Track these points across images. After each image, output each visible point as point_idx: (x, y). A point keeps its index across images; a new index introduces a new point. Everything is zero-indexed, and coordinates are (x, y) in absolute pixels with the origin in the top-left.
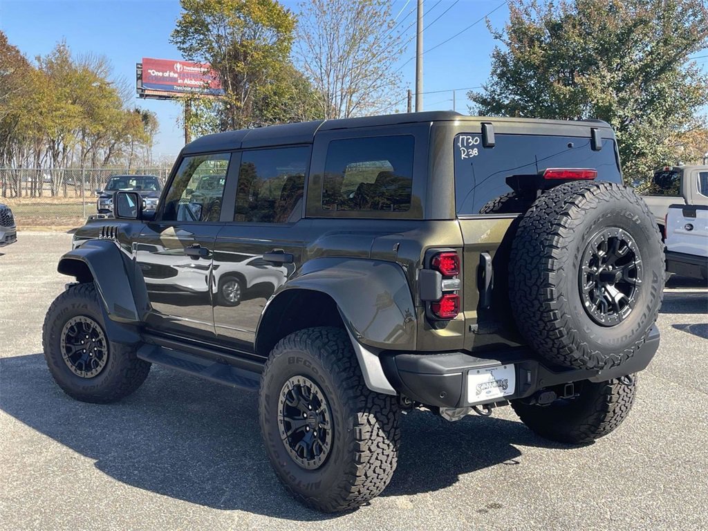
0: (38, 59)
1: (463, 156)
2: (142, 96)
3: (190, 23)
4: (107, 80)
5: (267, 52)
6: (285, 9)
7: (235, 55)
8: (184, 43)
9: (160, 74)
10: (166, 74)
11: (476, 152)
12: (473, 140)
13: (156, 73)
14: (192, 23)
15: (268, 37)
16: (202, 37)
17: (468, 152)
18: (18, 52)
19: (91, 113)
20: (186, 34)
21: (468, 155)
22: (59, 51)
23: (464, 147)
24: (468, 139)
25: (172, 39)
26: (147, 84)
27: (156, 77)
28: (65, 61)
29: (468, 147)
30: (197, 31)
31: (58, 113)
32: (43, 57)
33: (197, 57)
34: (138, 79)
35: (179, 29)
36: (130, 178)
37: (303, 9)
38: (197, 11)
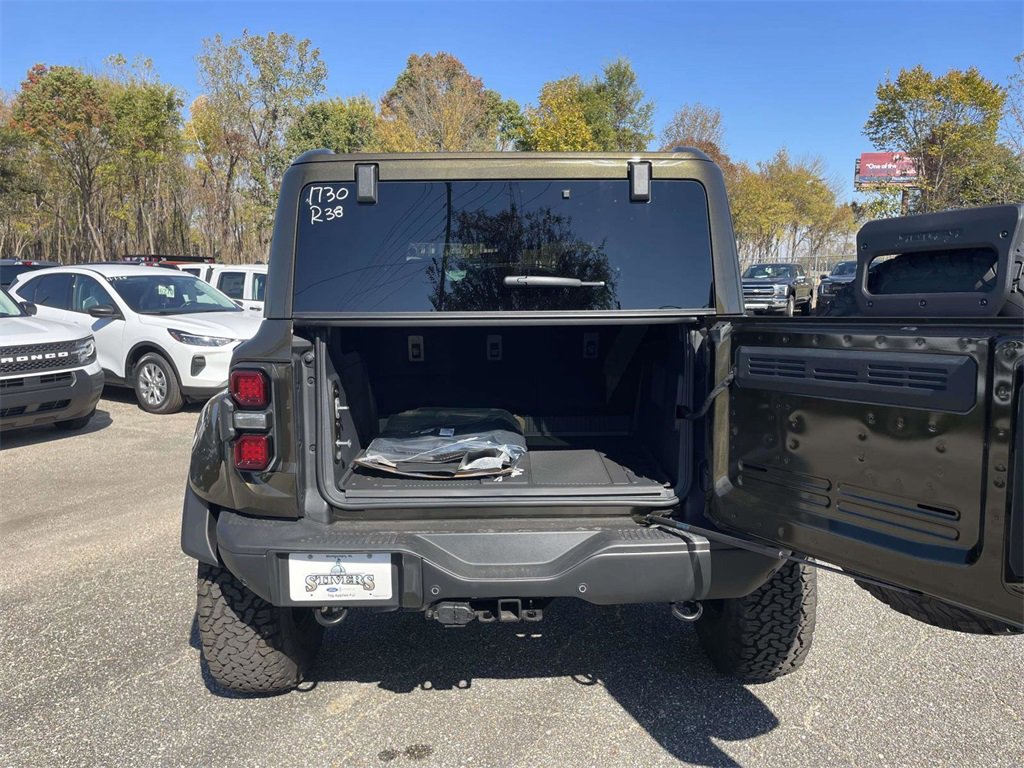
0: (759, 164)
1: (313, 219)
2: (858, 189)
3: (884, 112)
4: (821, 178)
5: (968, 132)
6: (993, 85)
7: (931, 141)
8: (876, 132)
9: (878, 167)
10: (884, 167)
11: (340, 212)
12: (335, 192)
13: (874, 167)
14: (886, 113)
15: (970, 116)
16: (895, 125)
17: (324, 213)
18: (728, 159)
19: (802, 208)
20: (880, 124)
21: (323, 216)
22: (779, 156)
23: (317, 204)
24: (325, 192)
25: (864, 131)
26: (863, 178)
27: (874, 170)
28: (783, 163)
29: (324, 204)
30: (891, 120)
31: (772, 211)
32: (763, 163)
33: (890, 145)
34: (856, 173)
35: (872, 120)
36: (766, 266)
37: (1014, 82)
38: (893, 101)
